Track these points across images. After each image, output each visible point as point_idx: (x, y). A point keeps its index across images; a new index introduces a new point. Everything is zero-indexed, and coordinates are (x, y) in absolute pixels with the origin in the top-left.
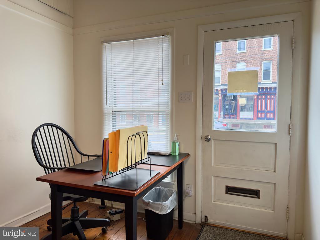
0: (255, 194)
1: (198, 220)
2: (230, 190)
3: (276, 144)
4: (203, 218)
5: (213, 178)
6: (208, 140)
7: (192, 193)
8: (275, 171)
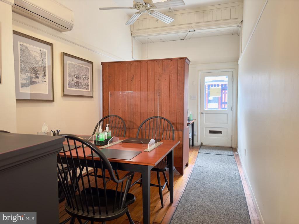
0: (220, 132)
1: (199, 144)
2: (211, 132)
3: (227, 114)
4: (201, 143)
5: (204, 128)
6: (202, 114)
7: (196, 134)
8: (227, 124)
